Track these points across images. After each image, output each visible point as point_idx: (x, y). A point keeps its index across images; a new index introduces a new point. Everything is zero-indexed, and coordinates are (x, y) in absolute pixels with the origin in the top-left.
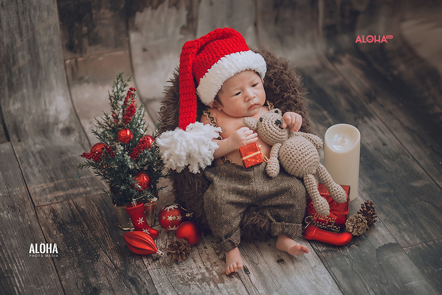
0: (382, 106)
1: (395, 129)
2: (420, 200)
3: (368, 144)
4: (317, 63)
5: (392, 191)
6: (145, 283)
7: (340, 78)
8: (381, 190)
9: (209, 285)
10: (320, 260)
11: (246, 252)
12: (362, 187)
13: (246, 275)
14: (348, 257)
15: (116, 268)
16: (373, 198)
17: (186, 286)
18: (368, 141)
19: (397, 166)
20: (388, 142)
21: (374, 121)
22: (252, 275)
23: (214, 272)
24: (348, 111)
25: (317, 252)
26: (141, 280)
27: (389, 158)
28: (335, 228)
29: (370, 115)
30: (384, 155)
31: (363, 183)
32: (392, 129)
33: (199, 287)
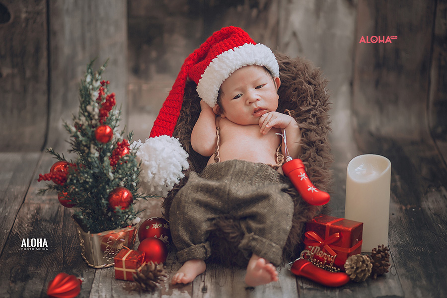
3: (429, 208)
4: (416, 138)
5: (429, 252)
7: (435, 153)
8: (416, 249)
10: (297, 295)
11: (217, 274)
12: (395, 243)
13: (200, 293)
15: (65, 263)
16: (402, 253)
18: (431, 207)
22: (207, 295)
24: (425, 179)
28: (334, 270)
30: (442, 220)
31: (399, 240)
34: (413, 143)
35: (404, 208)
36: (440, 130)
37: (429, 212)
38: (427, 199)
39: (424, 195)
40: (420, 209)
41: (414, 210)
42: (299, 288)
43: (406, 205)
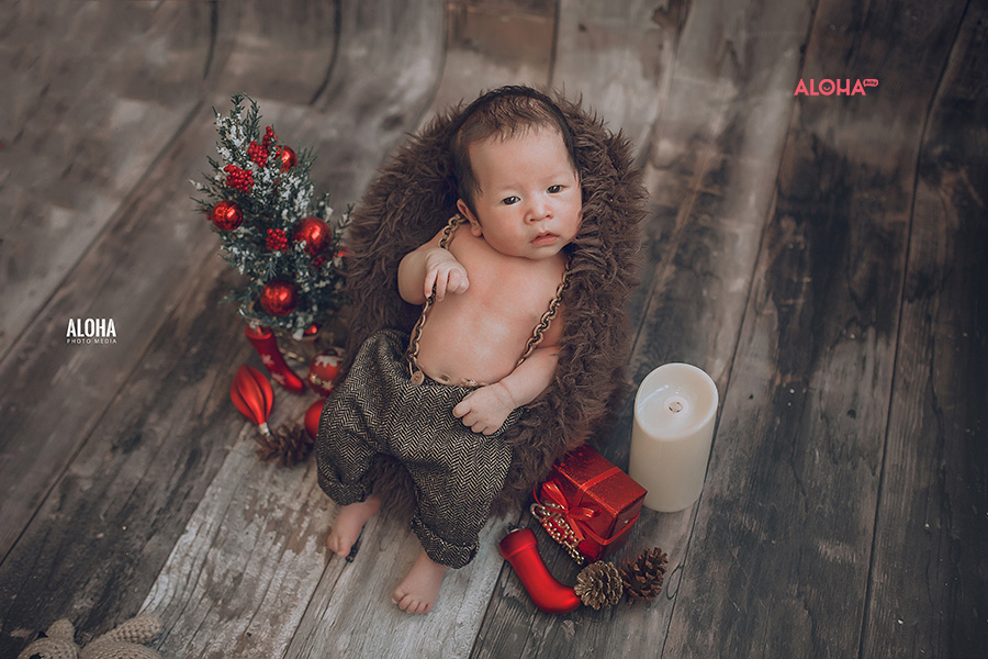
0: (929, 319)
1: (907, 385)
2: (799, 595)
3: (821, 392)
4: (888, 164)
5: (763, 537)
6: (202, 472)
7: (904, 217)
8: (744, 519)
9: (275, 544)
10: (483, 614)
12: (716, 491)
13: (343, 561)
14: (534, 645)
15: (201, 416)
16: (714, 529)
17: (245, 519)
18: (827, 388)
19: (830, 479)
20: (862, 413)
21: (881, 345)
22: (351, 568)
23: (307, 519)
24: (853, 296)
25: (498, 590)
26: (204, 463)
27: (831, 451)
29: (884, 328)
30: (829, 437)
31: (726, 484)
32: (900, 384)
33: (257, 537)
34: (878, 181)
35: (778, 382)
36: (938, 150)
37: (816, 405)
38: (829, 363)
39: (828, 349)
40: (804, 391)
41: (792, 391)
42: (496, 593)
43: (784, 374)
